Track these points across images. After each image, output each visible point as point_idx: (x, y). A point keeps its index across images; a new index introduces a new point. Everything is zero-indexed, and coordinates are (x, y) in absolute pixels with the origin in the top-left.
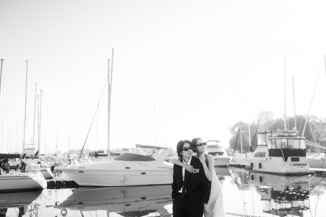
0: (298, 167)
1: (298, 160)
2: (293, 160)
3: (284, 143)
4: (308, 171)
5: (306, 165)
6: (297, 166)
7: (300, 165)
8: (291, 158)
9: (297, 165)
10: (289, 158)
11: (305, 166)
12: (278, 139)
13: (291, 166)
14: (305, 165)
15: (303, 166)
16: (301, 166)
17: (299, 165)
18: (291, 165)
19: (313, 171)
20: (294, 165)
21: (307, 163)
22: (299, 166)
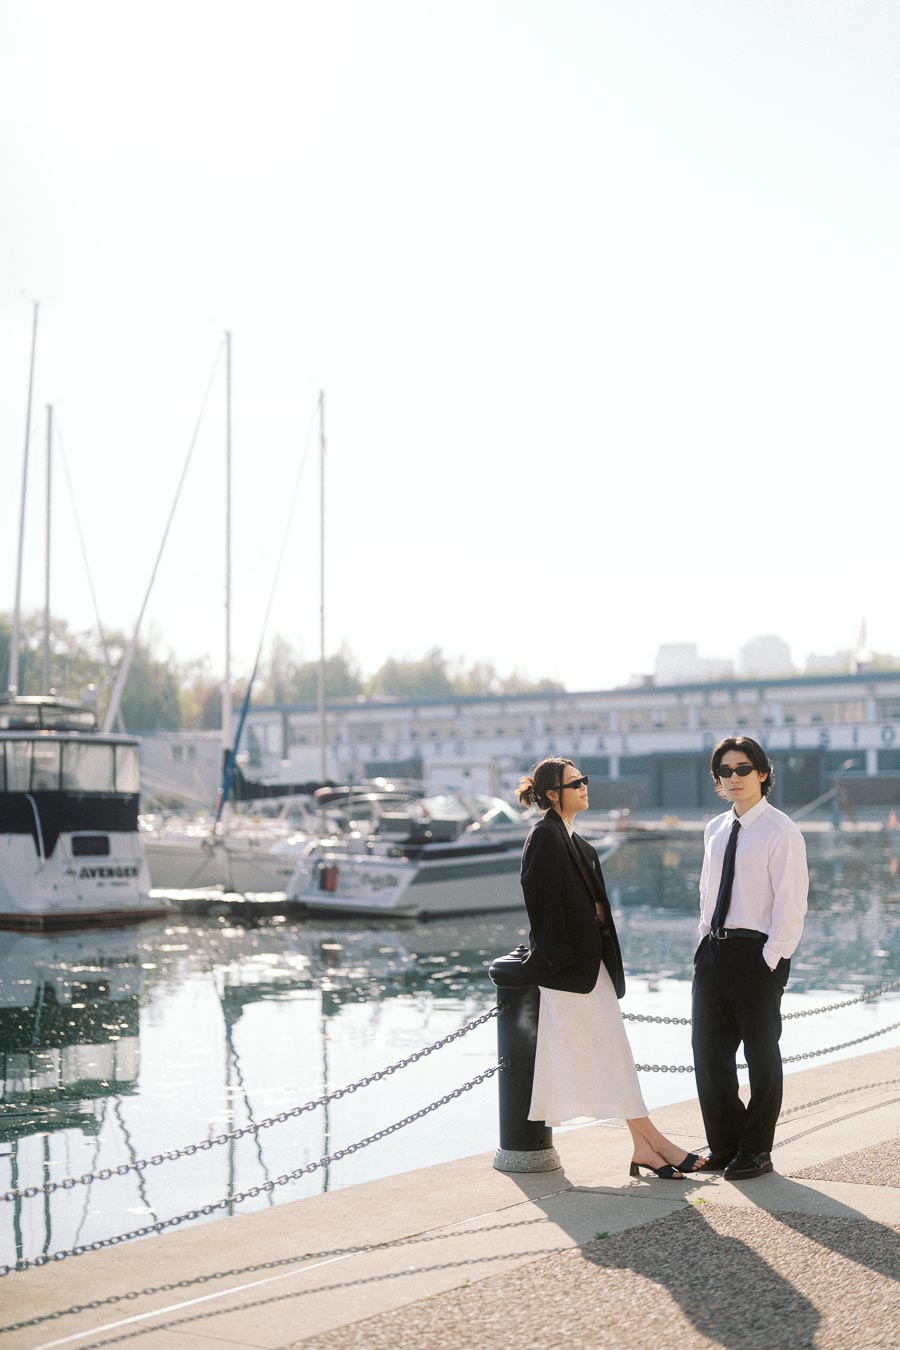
0: (100, 884)
1: (102, 848)
2: (81, 848)
3: (46, 760)
4: (146, 905)
5: (135, 872)
6: (98, 879)
7: (111, 873)
8: (75, 840)
9: (97, 874)
10: (65, 841)
11: (132, 880)
12: (14, 740)
13: (70, 878)
14: (130, 872)
15: (124, 879)
16: (116, 879)
17: (106, 873)
18: (70, 872)
19: (169, 904)
20: (87, 874)
21: (139, 861)
22: (107, 881)
